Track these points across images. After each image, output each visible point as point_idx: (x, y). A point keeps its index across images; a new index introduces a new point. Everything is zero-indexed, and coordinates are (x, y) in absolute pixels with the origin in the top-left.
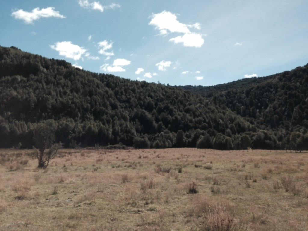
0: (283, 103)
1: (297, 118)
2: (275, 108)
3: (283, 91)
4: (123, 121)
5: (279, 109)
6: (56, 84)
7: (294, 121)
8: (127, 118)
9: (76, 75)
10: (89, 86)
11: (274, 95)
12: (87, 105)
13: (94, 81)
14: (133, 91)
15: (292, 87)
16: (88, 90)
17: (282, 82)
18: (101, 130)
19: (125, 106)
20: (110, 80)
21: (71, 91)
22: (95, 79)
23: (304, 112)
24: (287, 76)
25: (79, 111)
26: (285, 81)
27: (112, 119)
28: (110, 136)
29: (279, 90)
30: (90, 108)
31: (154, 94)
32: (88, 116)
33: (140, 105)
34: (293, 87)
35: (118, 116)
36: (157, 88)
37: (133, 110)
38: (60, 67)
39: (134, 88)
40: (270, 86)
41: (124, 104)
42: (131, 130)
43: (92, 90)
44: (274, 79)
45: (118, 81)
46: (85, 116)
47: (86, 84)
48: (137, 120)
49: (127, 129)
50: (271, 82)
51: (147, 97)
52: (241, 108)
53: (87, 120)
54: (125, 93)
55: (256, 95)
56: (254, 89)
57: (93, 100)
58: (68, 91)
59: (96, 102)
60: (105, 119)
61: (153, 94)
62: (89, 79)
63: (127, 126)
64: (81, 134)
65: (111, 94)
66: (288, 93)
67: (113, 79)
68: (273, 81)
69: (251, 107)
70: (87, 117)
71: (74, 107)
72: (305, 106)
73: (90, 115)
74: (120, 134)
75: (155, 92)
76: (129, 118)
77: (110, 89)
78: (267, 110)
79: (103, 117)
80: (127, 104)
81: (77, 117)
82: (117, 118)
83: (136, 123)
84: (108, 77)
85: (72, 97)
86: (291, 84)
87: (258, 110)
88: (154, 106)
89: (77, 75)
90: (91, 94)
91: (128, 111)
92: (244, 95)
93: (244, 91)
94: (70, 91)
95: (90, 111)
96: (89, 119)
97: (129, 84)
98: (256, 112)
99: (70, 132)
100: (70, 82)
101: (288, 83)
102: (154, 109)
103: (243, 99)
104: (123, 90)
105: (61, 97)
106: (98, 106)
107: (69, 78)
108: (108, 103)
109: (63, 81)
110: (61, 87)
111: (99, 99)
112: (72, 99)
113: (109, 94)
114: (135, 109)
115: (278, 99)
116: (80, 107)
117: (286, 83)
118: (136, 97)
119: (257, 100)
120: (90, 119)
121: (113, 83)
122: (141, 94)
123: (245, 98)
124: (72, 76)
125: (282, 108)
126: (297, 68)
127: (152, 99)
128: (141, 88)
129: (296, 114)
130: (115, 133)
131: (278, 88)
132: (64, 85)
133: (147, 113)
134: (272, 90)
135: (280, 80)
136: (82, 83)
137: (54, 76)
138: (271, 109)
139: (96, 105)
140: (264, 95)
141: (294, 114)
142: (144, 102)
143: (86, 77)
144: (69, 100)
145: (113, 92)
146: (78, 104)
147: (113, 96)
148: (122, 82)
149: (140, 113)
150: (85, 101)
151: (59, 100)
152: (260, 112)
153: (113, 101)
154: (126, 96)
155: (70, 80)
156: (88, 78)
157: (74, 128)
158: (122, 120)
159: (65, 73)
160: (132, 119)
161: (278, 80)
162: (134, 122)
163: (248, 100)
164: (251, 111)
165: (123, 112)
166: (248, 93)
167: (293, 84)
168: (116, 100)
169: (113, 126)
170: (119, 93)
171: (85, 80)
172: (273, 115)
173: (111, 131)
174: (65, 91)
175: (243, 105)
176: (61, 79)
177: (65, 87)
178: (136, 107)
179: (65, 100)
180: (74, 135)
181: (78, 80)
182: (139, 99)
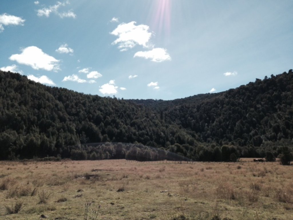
0: (227, 118)
1: (238, 132)
2: (220, 122)
3: (227, 106)
4: (69, 134)
5: (224, 123)
6: (5, 96)
7: (235, 134)
8: (73, 131)
9: (27, 87)
10: (39, 99)
11: (220, 111)
12: (33, 118)
13: (44, 94)
14: (84, 104)
15: (235, 103)
16: (37, 103)
17: (227, 99)
18: (43, 142)
19: (73, 119)
20: (62, 94)
21: (20, 104)
22: (46, 92)
23: (245, 127)
24: (231, 93)
25: (25, 123)
26: (230, 98)
27: (58, 131)
28: (53, 148)
29: (225, 105)
30: (36, 121)
31: (104, 108)
32: (34, 128)
33: (88, 119)
34: (237, 103)
35: (64, 129)
36: (107, 103)
37: (81, 122)
38: (12, 80)
39: (85, 102)
40: (217, 102)
41: (73, 117)
42: (75, 142)
43: (42, 103)
44: (221, 95)
45: (71, 94)
46: (31, 128)
47: (36, 97)
48: (83, 132)
49: (72, 141)
50: (219, 98)
51: (97, 111)
52: (192, 121)
53: (32, 133)
54: (75, 107)
55: (205, 110)
56: (204, 105)
57: (40, 113)
58: (16, 104)
59: (43, 115)
60: (50, 132)
61: (102, 108)
62: (40, 93)
63: (71, 139)
64: (22, 146)
65: (61, 108)
66: (232, 109)
67: (65, 93)
68: (220, 98)
69: (200, 121)
70: (32, 130)
71: (20, 120)
72: (246, 120)
73: (36, 127)
74: (63, 146)
75: (105, 106)
76: (75, 130)
77: (61, 102)
78: (214, 124)
79: (49, 130)
80: (76, 117)
81: (22, 130)
82: (63, 131)
83: (82, 136)
84: (61, 91)
85: (19, 110)
86: (235, 100)
87: (206, 124)
88: (103, 119)
89: (28, 89)
90: (39, 107)
91: (76, 124)
92: (195, 110)
93: (196, 106)
94: (18, 104)
95: (36, 124)
96: (33, 132)
97: (80, 98)
98: (205, 125)
99: (11, 144)
100: (19, 95)
101: (232, 99)
102: (102, 122)
103: (194, 113)
104: (73, 104)
105: (8, 109)
106: (46, 119)
107: (19, 91)
108: (56, 116)
109: (13, 94)
110: (9, 100)
111: (47, 112)
112: (19, 112)
113: (59, 107)
114: (83, 122)
115: (224, 114)
116: (27, 120)
117: (230, 99)
118: (85, 110)
119: (205, 115)
120: (35, 131)
121: (65, 96)
122: (91, 107)
123: (196, 112)
124: (23, 89)
125: (226, 122)
126: (241, 86)
127: (101, 113)
128: (92, 101)
129: (238, 128)
130: (58, 145)
131: (224, 104)
132: (14, 98)
133: (94, 126)
134: (219, 106)
135: (226, 97)
136: (32, 96)
137: (5, 89)
138: (217, 123)
139: (43, 117)
140: (212, 110)
141: (236, 128)
142: (93, 116)
143: (37, 90)
144: (16, 113)
145: (64, 105)
146: (24, 117)
147: (63, 109)
148: (74, 96)
149: (87, 126)
150: (33, 113)
151: (5, 112)
152: (208, 126)
153: (61, 114)
154: (76, 109)
155: (20, 93)
156: (39, 91)
157: (15, 141)
158: (67, 132)
159: (16, 86)
160: (79, 132)
161: (224, 97)
162: (81, 135)
163: (199, 114)
164: (201, 124)
165: (70, 125)
166: (198, 108)
167: (237, 100)
168: (66, 113)
169: (57, 139)
170: (69, 107)
171: (35, 93)
172: (218, 129)
173: (55, 144)
174: (13, 104)
175: (194, 119)
176: (12, 92)
177: (14, 100)
178: (84, 120)
179: (12, 112)
180: (15, 147)
181: (29, 94)
182: (89, 112)
